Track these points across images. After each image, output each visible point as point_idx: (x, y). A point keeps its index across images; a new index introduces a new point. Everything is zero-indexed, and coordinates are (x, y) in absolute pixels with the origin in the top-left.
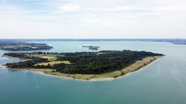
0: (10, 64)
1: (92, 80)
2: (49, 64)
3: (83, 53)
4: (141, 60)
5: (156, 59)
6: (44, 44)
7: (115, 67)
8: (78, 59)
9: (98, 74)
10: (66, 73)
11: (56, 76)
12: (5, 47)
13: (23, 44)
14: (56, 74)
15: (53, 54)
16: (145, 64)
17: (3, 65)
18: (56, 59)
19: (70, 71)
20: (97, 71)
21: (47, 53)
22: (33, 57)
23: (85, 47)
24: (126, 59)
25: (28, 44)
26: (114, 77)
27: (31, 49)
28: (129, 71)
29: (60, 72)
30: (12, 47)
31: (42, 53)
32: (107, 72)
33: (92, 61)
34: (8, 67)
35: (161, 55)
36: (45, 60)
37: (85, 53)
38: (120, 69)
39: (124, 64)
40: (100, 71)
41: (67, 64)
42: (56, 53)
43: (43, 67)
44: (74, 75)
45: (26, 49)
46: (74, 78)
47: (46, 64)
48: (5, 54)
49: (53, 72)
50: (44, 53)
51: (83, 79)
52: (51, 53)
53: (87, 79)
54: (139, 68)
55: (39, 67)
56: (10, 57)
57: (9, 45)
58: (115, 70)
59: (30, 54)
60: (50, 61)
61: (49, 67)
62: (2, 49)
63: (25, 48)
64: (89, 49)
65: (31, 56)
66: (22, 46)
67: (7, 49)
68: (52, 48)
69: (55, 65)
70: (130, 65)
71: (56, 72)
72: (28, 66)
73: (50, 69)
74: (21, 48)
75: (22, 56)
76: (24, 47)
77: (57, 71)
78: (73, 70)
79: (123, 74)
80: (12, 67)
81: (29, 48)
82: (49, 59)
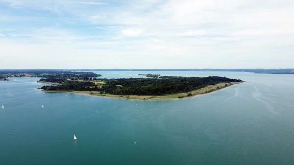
1: (150, 100)
3: (139, 78)
4: (214, 85)
5: (232, 84)
7: (180, 89)
8: (133, 82)
9: (159, 95)
10: (118, 94)
12: (42, 75)
14: (105, 95)
15: (102, 79)
16: (218, 88)
17: (38, 88)
19: (122, 91)
20: (157, 91)
21: (94, 79)
22: (77, 82)
23: (142, 75)
24: (194, 82)
25: (71, 72)
26: (179, 98)
27: (74, 76)
28: (198, 93)
29: (110, 93)
32: (170, 93)
33: (150, 84)
34: (44, 90)
35: (239, 81)
36: (92, 84)
38: (186, 92)
39: (191, 86)
40: (161, 91)
42: (105, 79)
44: (127, 96)
45: (67, 76)
46: (128, 98)
48: (41, 80)
49: (101, 93)
51: (140, 99)
52: (99, 79)
53: (144, 99)
54: (211, 91)
58: (180, 92)
60: (97, 85)
61: (96, 89)
62: (39, 77)
64: (147, 76)
65: (74, 81)
67: (45, 76)
68: (100, 75)
70: (200, 88)
72: (70, 88)
73: (97, 91)
77: (106, 92)
78: (126, 91)
79: (190, 95)
81: (71, 75)
82: (96, 83)
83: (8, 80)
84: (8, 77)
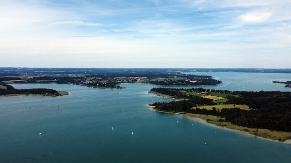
0: (159, 104)
1: (289, 142)
2: (214, 108)
6: (207, 77)
8: (265, 103)
10: (242, 125)
11: (225, 128)
12: (154, 80)
13: (178, 76)
14: (225, 125)
15: (222, 92)
17: (150, 105)
18: (225, 101)
19: (248, 122)
21: (212, 91)
22: (191, 96)
23: (279, 82)
25: (184, 76)
27: (188, 84)
30: (162, 79)
31: (204, 90)
34: (156, 108)
36: (209, 102)
37: (278, 93)
41: (245, 111)
42: (226, 92)
43: (205, 112)
44: (255, 130)
45: (181, 83)
46: (255, 134)
47: (209, 108)
48: (153, 90)
49: (220, 121)
50: (208, 91)
51: (273, 138)
52: (218, 91)
53: (280, 139)
55: (199, 112)
56: (160, 94)
57: (158, 76)
59: (187, 90)
60: (216, 104)
62: (150, 83)
63: (180, 81)
64: (286, 86)
65: (188, 94)
66: (176, 78)
67: (156, 83)
68: (219, 82)
69: (223, 110)
71: (225, 121)
72: (183, 109)
74: (175, 82)
75: (175, 93)
76: (178, 81)
77: (227, 120)
78: (254, 121)
80: (161, 109)
81: (185, 82)
82: (214, 99)
83: (121, 88)
84: (121, 82)
